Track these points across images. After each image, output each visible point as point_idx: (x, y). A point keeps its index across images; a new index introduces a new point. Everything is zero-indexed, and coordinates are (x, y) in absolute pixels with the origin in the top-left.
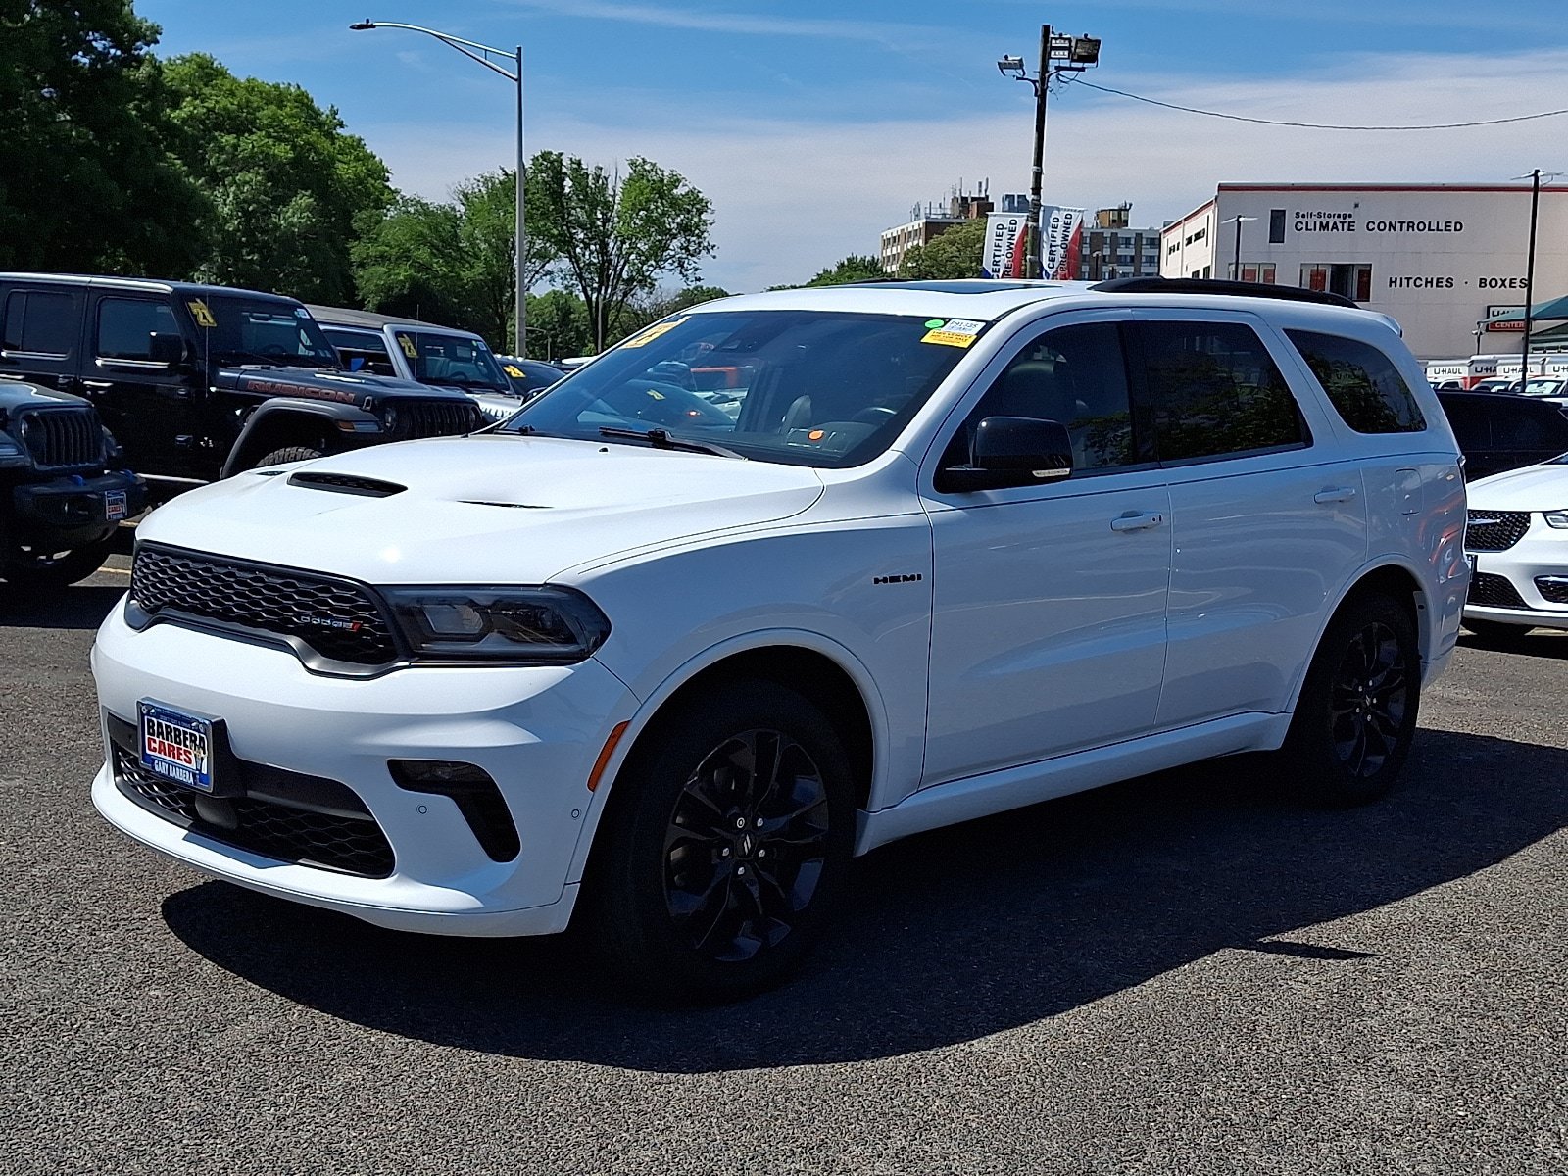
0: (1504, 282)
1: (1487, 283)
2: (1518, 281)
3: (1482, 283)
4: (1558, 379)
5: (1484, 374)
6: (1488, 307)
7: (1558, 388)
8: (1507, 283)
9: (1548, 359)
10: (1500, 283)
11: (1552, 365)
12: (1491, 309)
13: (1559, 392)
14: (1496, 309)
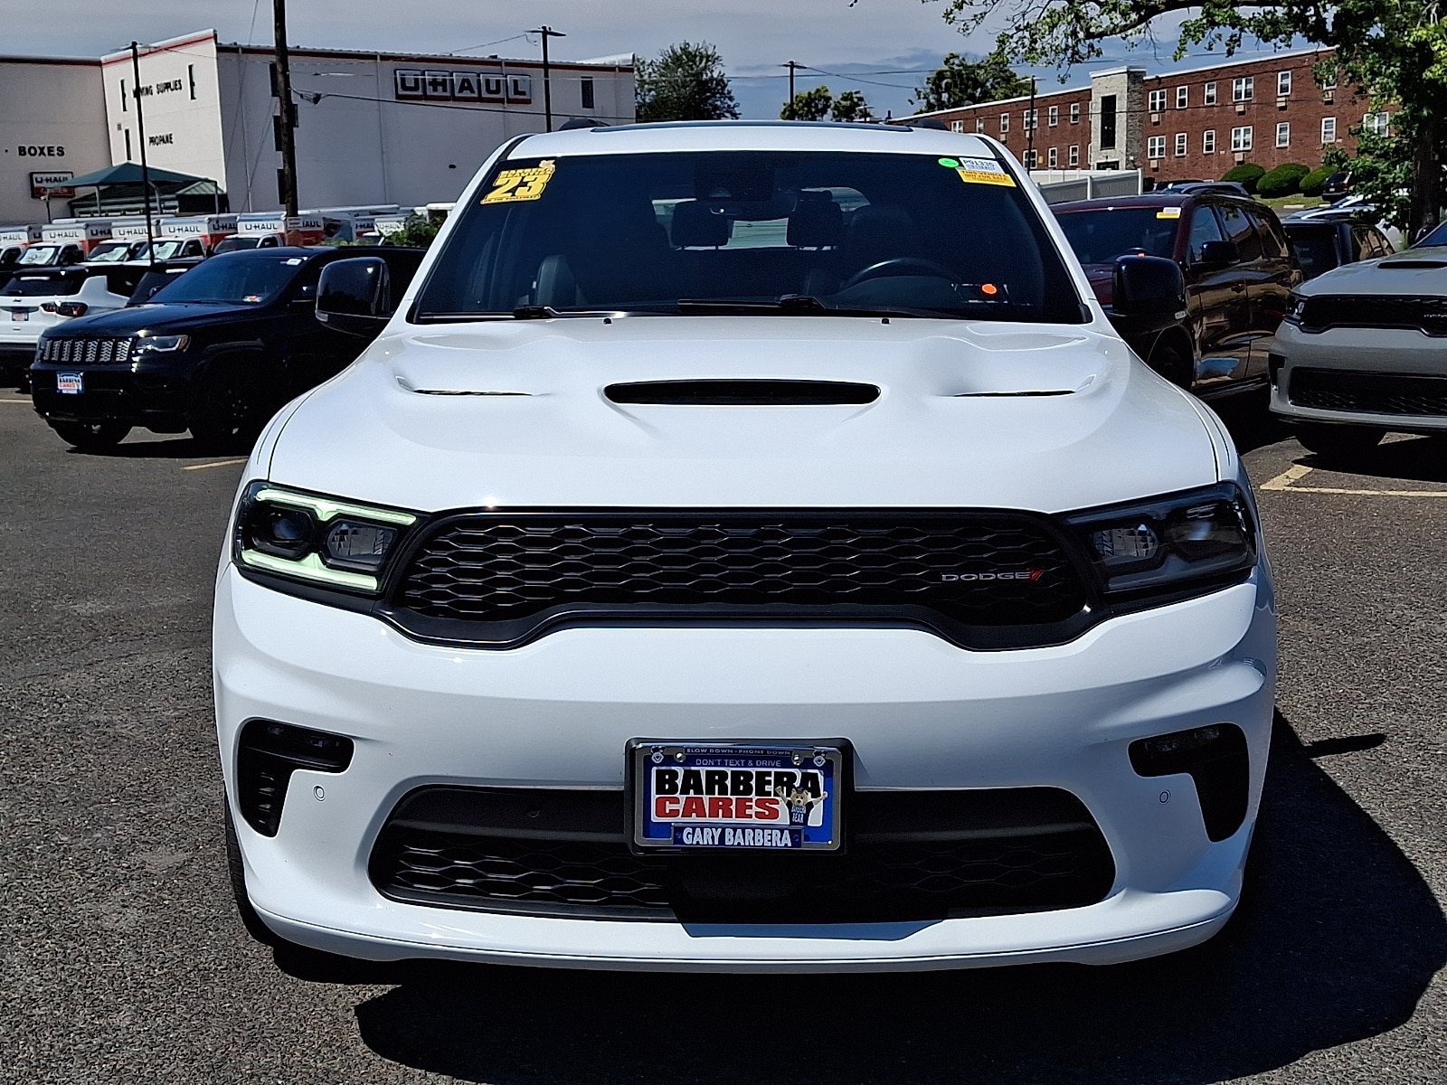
0: (42, 149)
1: (27, 150)
2: (55, 149)
3: (22, 151)
4: (177, 239)
5: (99, 237)
6: (31, 174)
7: (179, 247)
8: (46, 151)
9: (162, 221)
10: (39, 151)
11: (167, 227)
12: (35, 176)
13: (180, 254)
14: (39, 176)
